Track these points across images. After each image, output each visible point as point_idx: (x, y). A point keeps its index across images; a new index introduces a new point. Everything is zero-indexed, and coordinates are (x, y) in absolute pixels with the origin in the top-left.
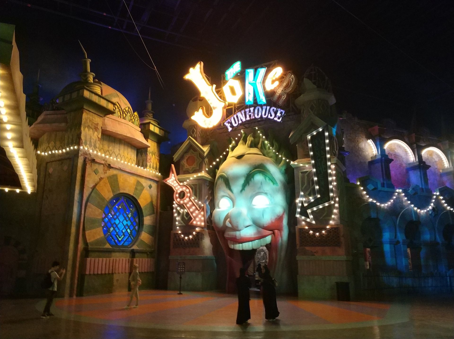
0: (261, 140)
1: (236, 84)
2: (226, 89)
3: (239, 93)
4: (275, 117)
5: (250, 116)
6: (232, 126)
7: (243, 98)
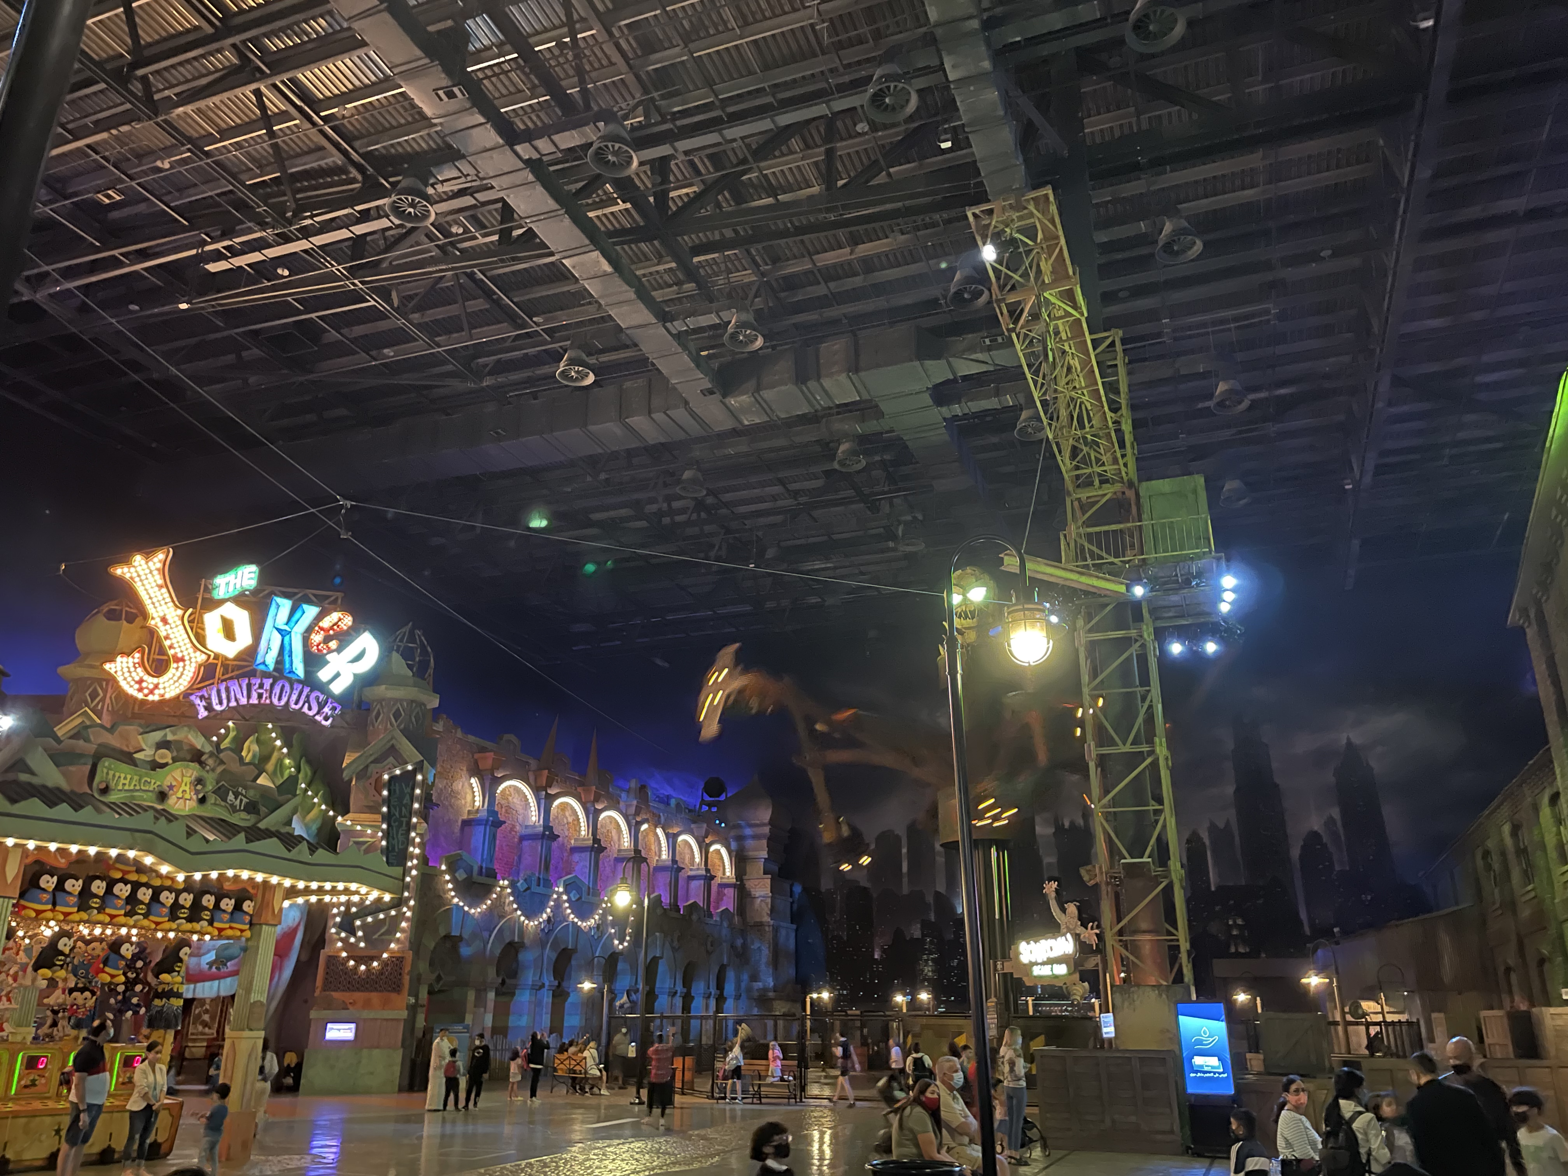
0: (275, 755)
1: (241, 618)
2: (212, 621)
3: (244, 638)
4: (318, 713)
5: (260, 696)
6: (209, 708)
7: (251, 652)
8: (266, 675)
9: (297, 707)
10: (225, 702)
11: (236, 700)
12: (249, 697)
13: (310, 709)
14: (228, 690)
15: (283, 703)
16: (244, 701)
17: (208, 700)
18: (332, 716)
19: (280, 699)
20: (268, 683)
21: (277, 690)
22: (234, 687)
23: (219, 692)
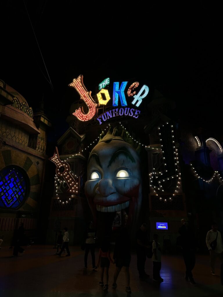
2: (99, 95)
3: (108, 98)
8: (116, 107)
9: (127, 115)
10: (106, 118)
11: (109, 117)
12: (112, 115)
13: (131, 114)
14: (106, 115)
15: (122, 114)
16: (111, 117)
17: (102, 119)
18: (138, 115)
19: (121, 114)
20: (117, 110)
21: (120, 111)
22: (108, 113)
23: (104, 116)
